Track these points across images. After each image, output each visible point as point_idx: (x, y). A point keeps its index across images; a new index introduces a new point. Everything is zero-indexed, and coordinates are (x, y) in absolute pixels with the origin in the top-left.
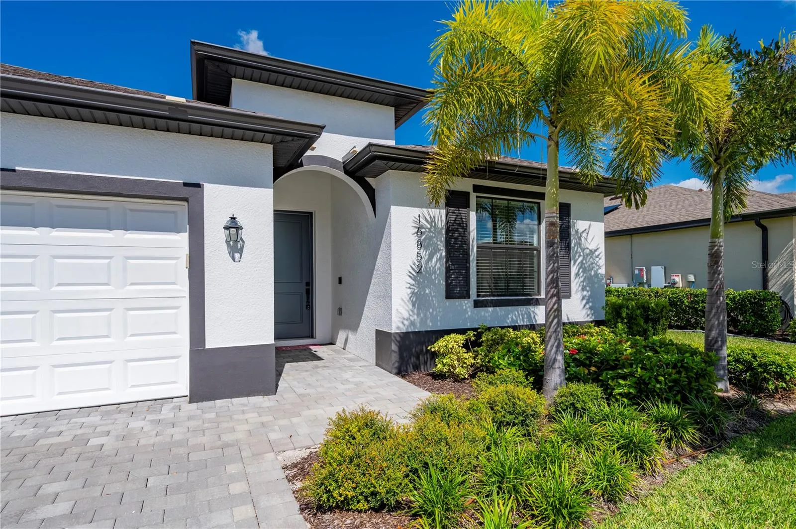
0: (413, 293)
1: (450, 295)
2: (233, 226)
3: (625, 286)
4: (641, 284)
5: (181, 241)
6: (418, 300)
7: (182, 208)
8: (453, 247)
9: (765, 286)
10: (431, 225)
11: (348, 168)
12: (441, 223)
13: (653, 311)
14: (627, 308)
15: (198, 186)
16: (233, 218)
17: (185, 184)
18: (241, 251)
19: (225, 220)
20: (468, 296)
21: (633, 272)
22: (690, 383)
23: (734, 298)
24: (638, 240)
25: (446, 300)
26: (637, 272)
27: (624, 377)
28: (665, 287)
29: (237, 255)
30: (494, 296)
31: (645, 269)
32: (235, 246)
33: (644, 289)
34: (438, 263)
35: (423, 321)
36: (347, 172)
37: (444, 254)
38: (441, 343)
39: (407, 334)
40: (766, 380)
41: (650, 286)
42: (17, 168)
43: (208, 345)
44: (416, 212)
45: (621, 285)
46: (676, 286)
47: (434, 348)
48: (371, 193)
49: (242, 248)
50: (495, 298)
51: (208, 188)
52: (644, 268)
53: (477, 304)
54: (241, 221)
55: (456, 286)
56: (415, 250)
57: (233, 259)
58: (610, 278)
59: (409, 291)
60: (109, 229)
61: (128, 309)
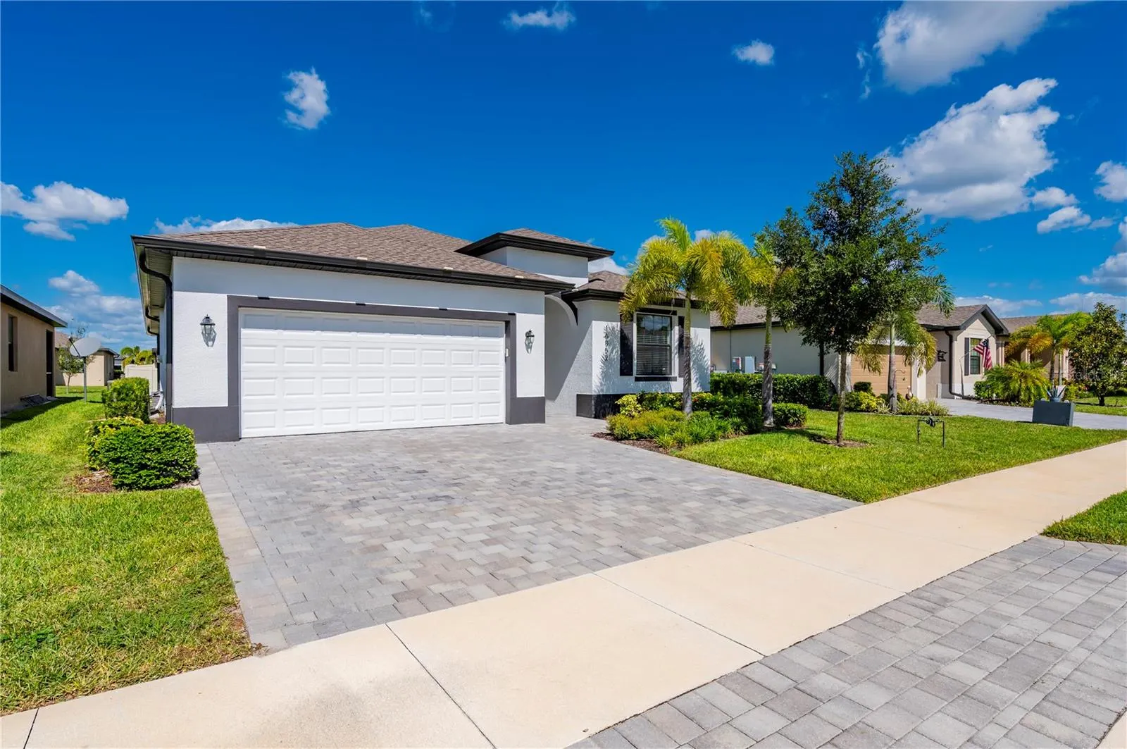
0: (603, 372)
1: (623, 373)
2: (529, 334)
3: (725, 372)
4: (738, 371)
5: (501, 341)
6: (605, 375)
7: (501, 325)
9: (822, 372)
10: (613, 332)
11: (564, 297)
12: (618, 330)
13: (738, 384)
14: (723, 383)
15: (514, 314)
16: (529, 331)
17: (509, 314)
18: (531, 348)
19: (525, 332)
20: (632, 375)
21: (731, 361)
22: (748, 413)
23: (800, 380)
24: (735, 334)
25: (619, 377)
26: (734, 361)
27: (719, 410)
28: (754, 373)
29: (529, 350)
30: (645, 375)
31: (740, 359)
32: (529, 346)
33: (739, 375)
34: (616, 354)
35: (607, 390)
36: (563, 299)
37: (619, 348)
38: (624, 398)
39: (599, 396)
40: (790, 418)
41: (744, 372)
42: (448, 309)
43: (518, 396)
44: (604, 324)
45: (722, 372)
47: (619, 402)
48: (575, 310)
49: (532, 346)
50: (648, 376)
51: (518, 315)
53: (637, 379)
55: (625, 368)
56: (604, 346)
57: (528, 352)
58: (713, 365)
59: (601, 370)
60: (473, 336)
61: (480, 377)
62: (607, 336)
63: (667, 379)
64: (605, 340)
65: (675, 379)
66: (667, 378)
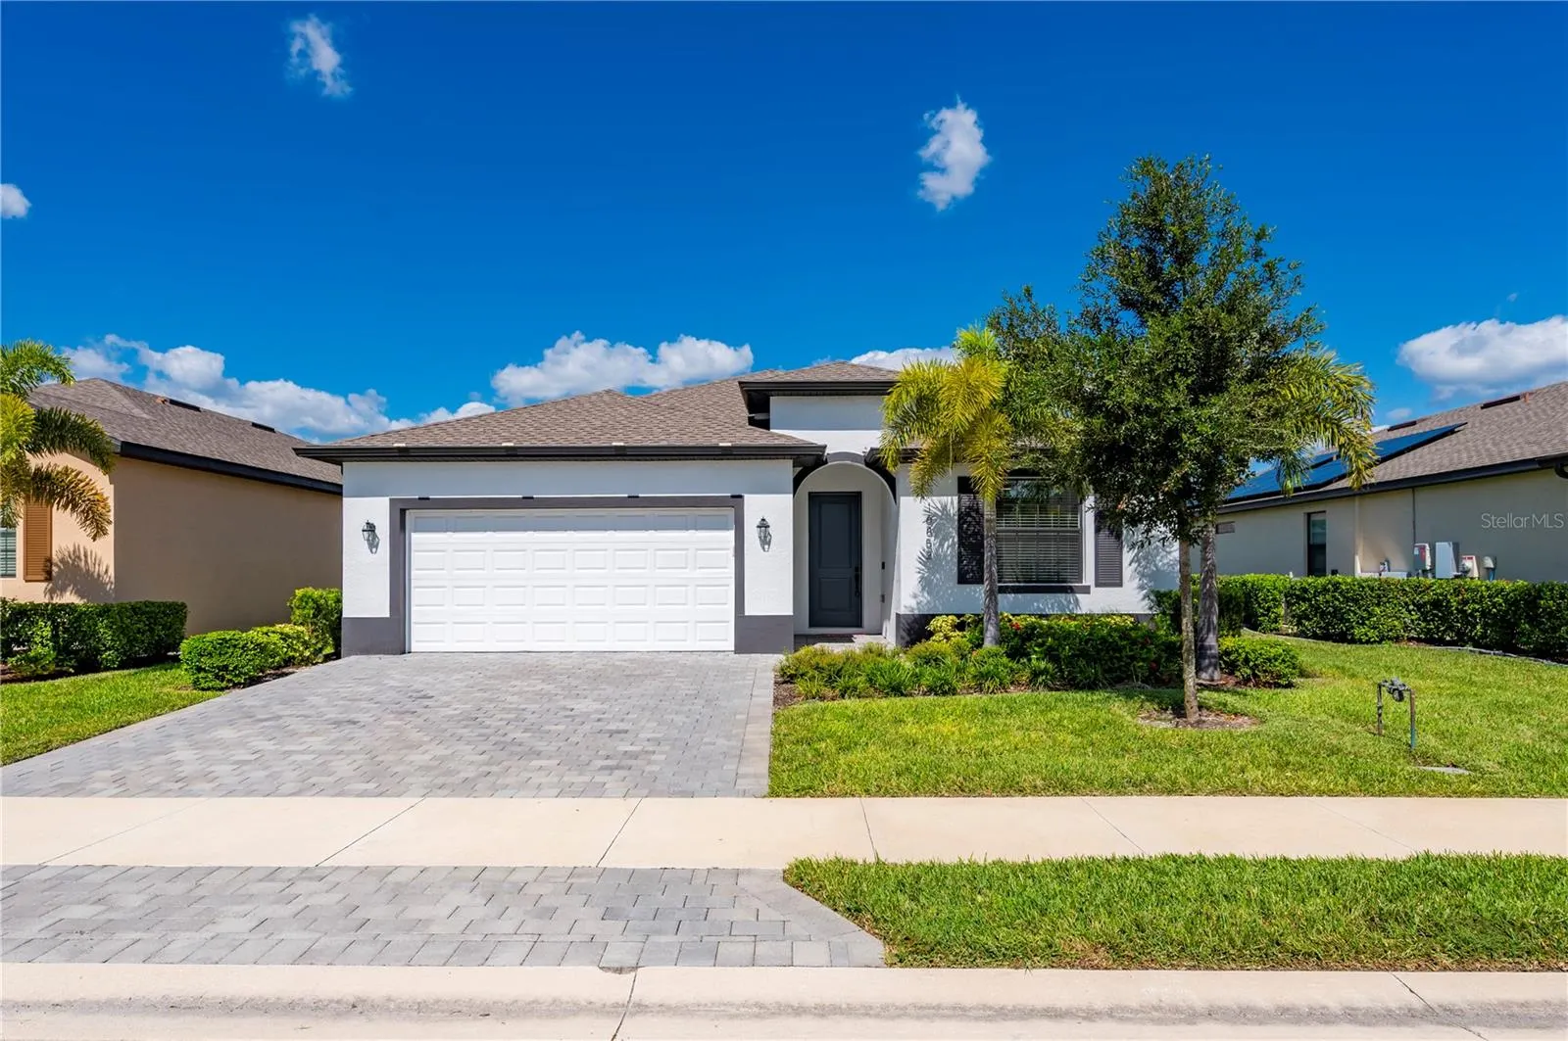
0: (922, 578)
1: (962, 579)
2: (763, 525)
3: (1405, 575)
4: (1425, 572)
5: (730, 535)
6: (926, 584)
7: (730, 512)
8: (966, 533)
10: (942, 513)
11: (868, 460)
12: (953, 510)
15: (741, 497)
16: (763, 520)
17: (733, 497)
18: (769, 544)
19: (758, 521)
20: (981, 582)
21: (1412, 552)
24: (1424, 496)
25: (956, 586)
26: (1418, 552)
28: (1457, 577)
29: (766, 547)
30: (1019, 582)
31: (1428, 548)
32: (765, 541)
34: (950, 547)
35: (931, 606)
36: (868, 464)
37: (956, 540)
38: (934, 623)
39: (913, 616)
41: (1435, 575)
42: (640, 495)
43: (747, 614)
44: (925, 501)
45: (1400, 574)
46: (1469, 575)
48: (891, 482)
49: (770, 541)
50: (1022, 584)
51: (748, 498)
52: (1427, 545)
54: (769, 521)
55: (967, 572)
56: (925, 537)
57: (764, 548)
59: (919, 576)
60: (687, 530)
61: (698, 586)
62: (929, 520)
63: (1071, 590)
64: (925, 525)
65: (1086, 590)
66: (1071, 588)
